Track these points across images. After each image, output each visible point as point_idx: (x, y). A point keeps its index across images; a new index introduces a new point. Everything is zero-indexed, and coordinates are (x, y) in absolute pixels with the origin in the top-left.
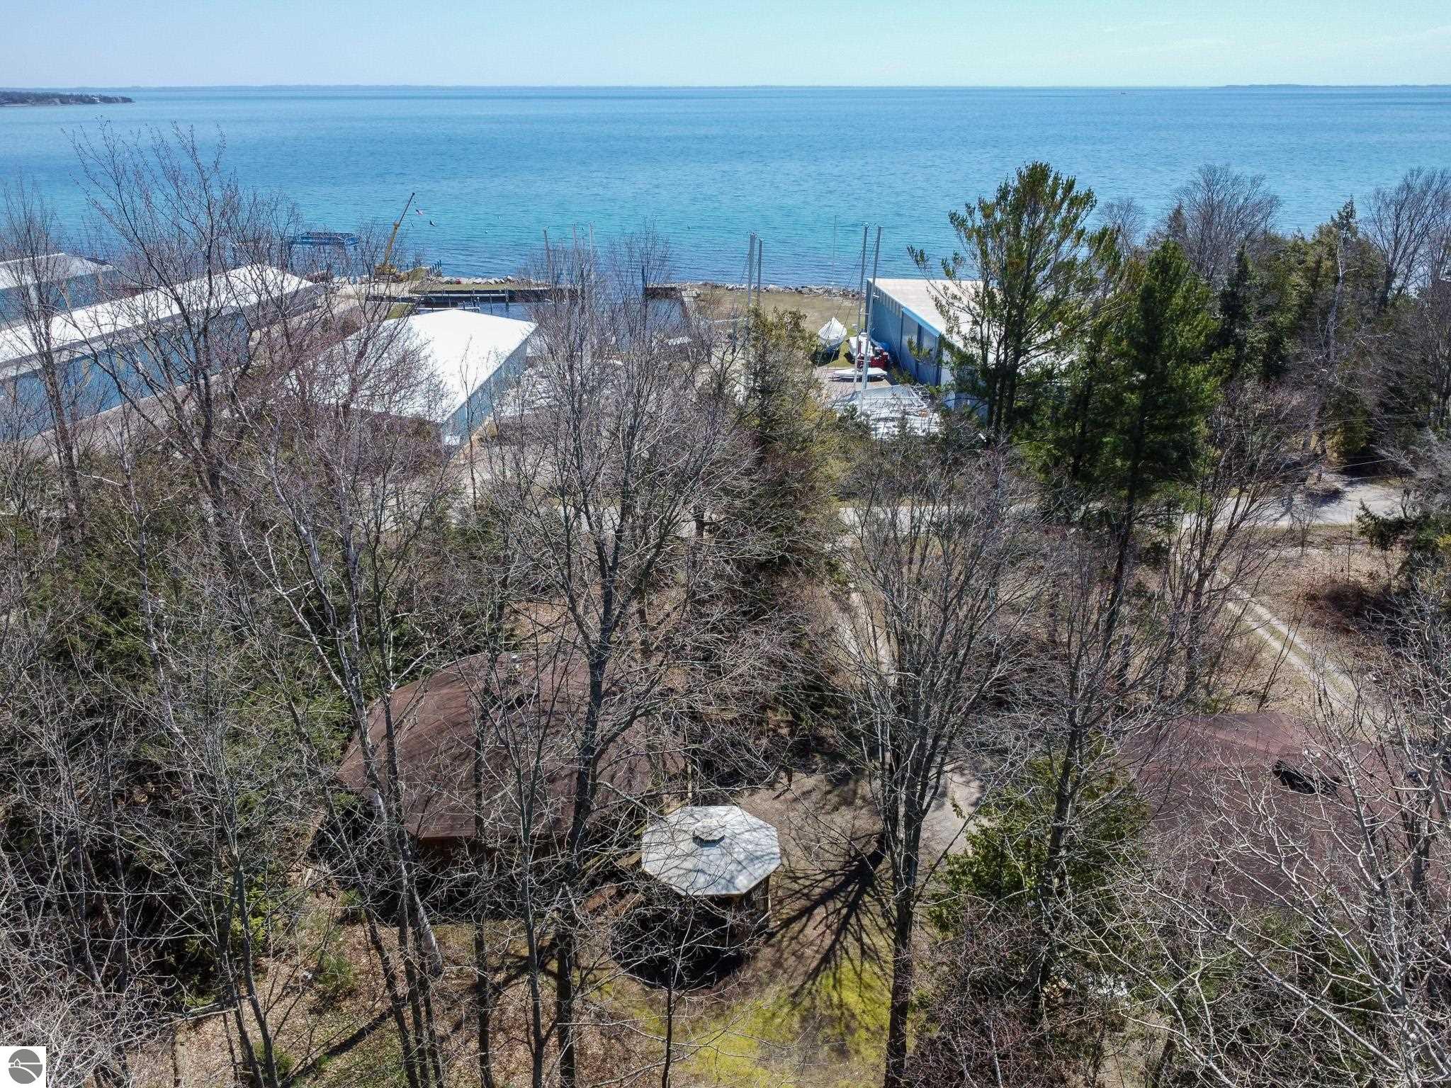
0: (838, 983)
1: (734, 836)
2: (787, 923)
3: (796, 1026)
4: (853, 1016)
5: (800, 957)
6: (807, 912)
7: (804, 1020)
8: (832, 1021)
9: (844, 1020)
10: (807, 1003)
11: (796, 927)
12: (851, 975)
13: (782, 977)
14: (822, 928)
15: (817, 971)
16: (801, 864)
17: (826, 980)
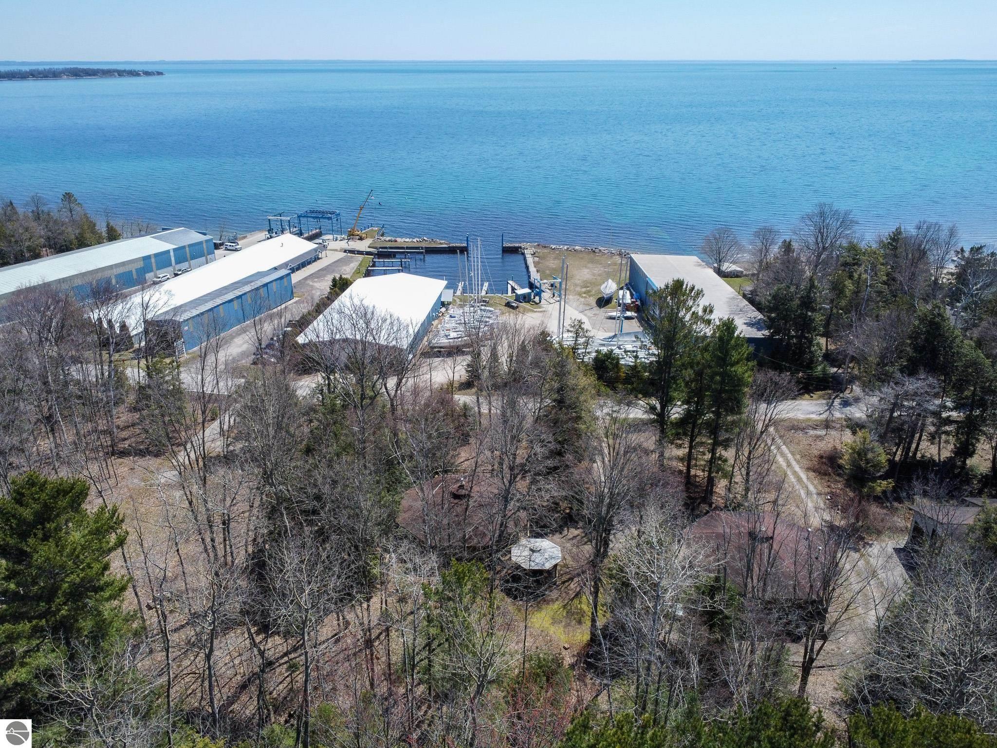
0: (580, 603)
1: (545, 550)
2: (564, 583)
3: (565, 614)
4: (584, 612)
5: (567, 594)
6: (571, 579)
7: (567, 612)
8: (577, 613)
9: (582, 613)
10: (569, 608)
11: (567, 584)
12: (586, 600)
13: (560, 600)
14: (576, 585)
15: (572, 600)
16: (570, 562)
17: (576, 601)
